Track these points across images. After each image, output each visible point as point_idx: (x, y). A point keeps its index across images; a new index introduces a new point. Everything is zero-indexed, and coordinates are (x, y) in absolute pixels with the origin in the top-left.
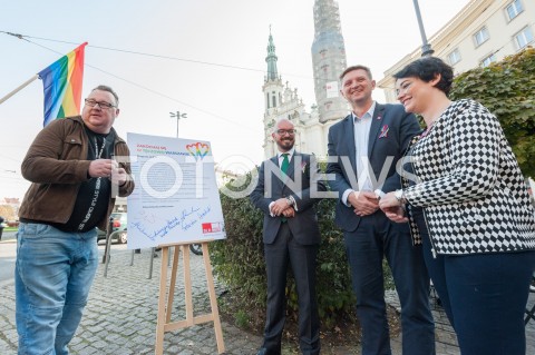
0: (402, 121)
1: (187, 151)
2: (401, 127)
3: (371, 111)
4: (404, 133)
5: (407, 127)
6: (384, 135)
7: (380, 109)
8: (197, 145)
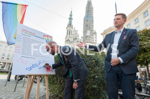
0: (132, 35)
1: (43, 38)
2: (131, 37)
3: (122, 30)
4: (132, 39)
5: (133, 37)
6: (125, 39)
7: (125, 30)
8: (48, 36)
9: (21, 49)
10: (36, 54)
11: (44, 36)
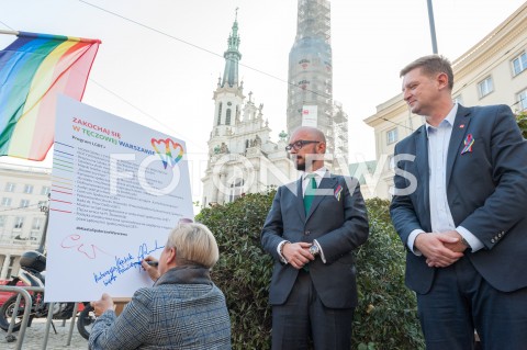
0: (494, 128)
7: (465, 114)
9: (73, 199)
10: (130, 218)
11: (153, 141)
